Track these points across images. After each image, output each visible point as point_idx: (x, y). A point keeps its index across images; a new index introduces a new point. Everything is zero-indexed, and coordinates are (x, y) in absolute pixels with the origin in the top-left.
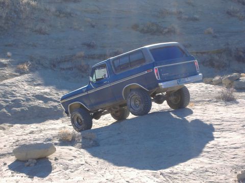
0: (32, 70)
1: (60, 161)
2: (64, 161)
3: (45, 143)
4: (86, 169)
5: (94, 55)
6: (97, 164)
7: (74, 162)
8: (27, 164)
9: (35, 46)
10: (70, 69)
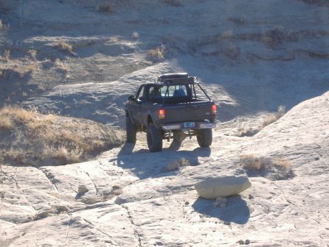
0: (167, 57)
1: (256, 199)
2: (262, 200)
3: (237, 176)
4: (292, 212)
5: (245, 34)
6: (304, 204)
7: (275, 201)
8: (216, 203)
9: (168, 23)
10: (214, 54)
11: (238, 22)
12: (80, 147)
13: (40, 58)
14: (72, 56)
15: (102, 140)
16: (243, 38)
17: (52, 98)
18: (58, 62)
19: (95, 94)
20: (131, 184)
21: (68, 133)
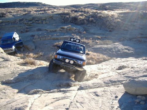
0: (123, 41)
8: (137, 100)
10: (135, 41)
11: (142, 34)
12: (95, 60)
13: (92, 40)
14: (101, 40)
15: (103, 59)
16: (143, 38)
17: (93, 48)
18: (96, 40)
19: (104, 48)
20: (103, 73)
21: (93, 57)
